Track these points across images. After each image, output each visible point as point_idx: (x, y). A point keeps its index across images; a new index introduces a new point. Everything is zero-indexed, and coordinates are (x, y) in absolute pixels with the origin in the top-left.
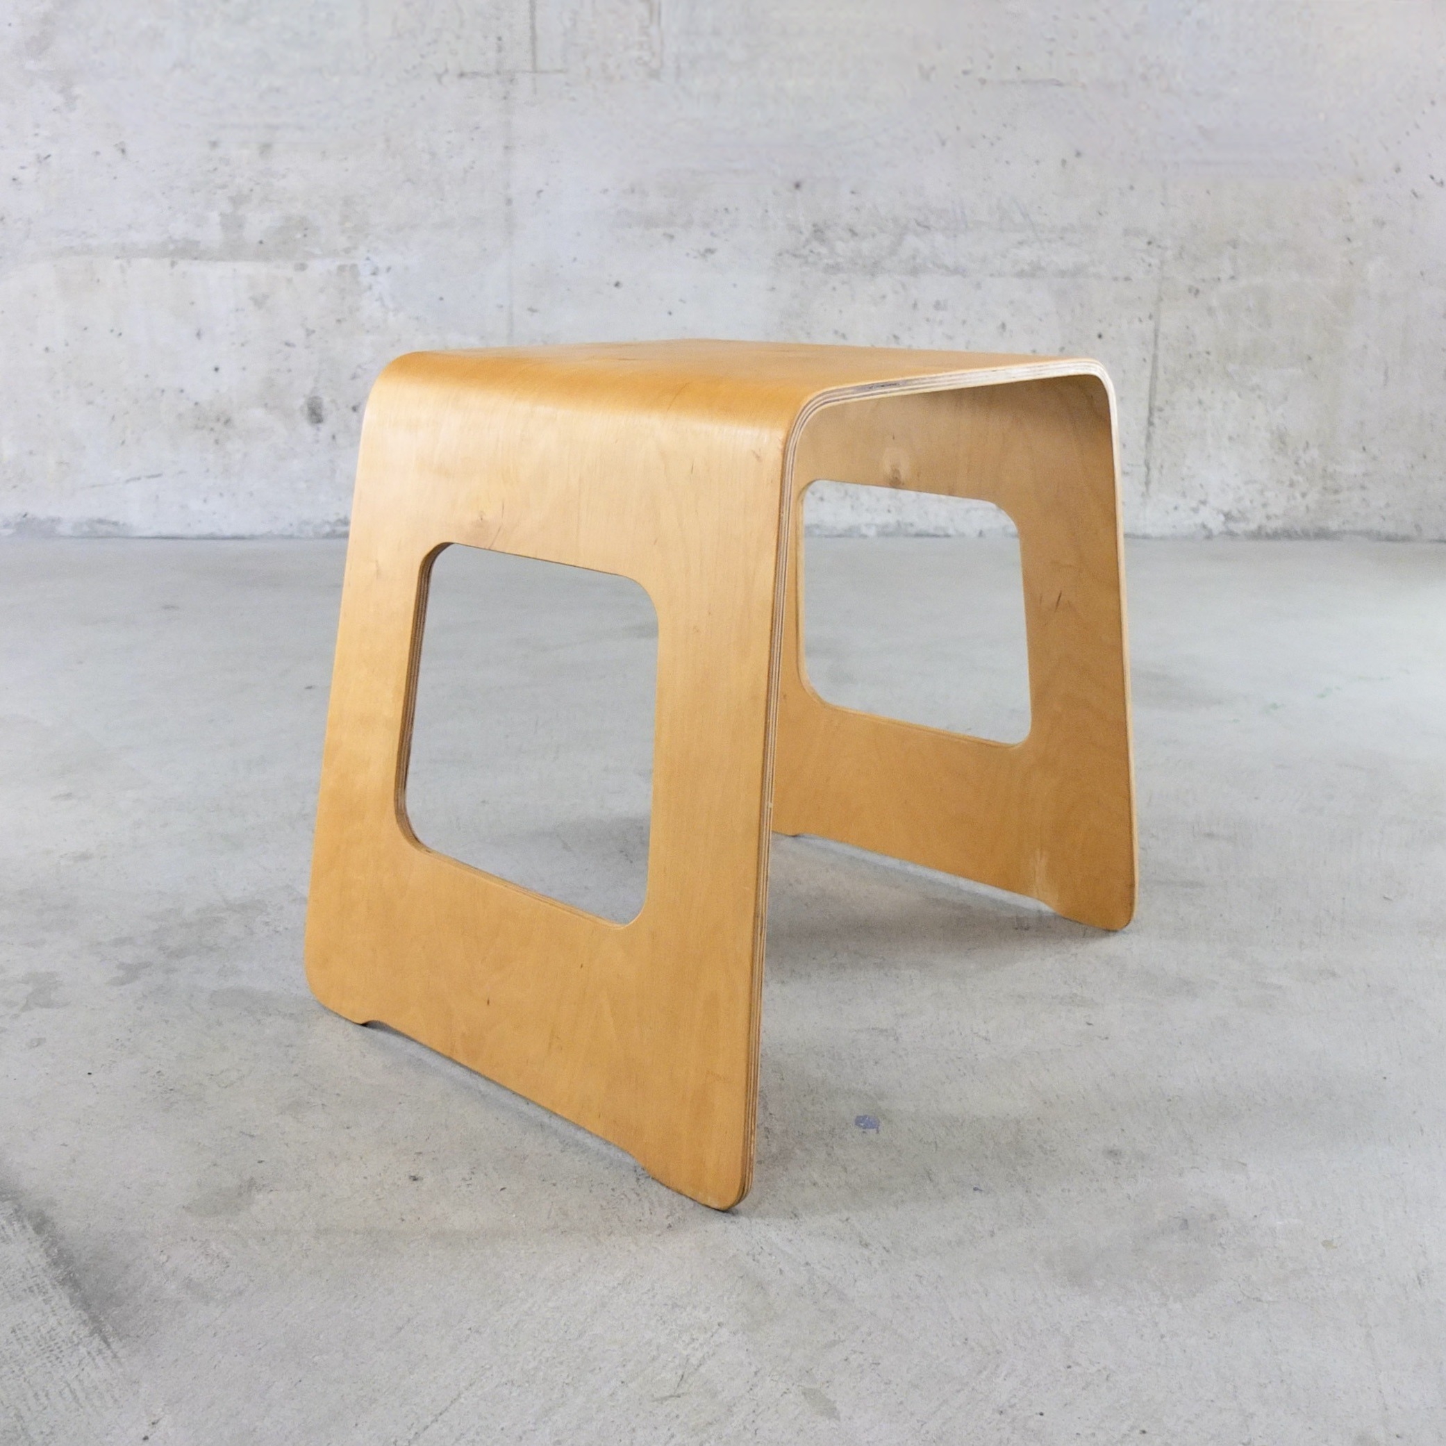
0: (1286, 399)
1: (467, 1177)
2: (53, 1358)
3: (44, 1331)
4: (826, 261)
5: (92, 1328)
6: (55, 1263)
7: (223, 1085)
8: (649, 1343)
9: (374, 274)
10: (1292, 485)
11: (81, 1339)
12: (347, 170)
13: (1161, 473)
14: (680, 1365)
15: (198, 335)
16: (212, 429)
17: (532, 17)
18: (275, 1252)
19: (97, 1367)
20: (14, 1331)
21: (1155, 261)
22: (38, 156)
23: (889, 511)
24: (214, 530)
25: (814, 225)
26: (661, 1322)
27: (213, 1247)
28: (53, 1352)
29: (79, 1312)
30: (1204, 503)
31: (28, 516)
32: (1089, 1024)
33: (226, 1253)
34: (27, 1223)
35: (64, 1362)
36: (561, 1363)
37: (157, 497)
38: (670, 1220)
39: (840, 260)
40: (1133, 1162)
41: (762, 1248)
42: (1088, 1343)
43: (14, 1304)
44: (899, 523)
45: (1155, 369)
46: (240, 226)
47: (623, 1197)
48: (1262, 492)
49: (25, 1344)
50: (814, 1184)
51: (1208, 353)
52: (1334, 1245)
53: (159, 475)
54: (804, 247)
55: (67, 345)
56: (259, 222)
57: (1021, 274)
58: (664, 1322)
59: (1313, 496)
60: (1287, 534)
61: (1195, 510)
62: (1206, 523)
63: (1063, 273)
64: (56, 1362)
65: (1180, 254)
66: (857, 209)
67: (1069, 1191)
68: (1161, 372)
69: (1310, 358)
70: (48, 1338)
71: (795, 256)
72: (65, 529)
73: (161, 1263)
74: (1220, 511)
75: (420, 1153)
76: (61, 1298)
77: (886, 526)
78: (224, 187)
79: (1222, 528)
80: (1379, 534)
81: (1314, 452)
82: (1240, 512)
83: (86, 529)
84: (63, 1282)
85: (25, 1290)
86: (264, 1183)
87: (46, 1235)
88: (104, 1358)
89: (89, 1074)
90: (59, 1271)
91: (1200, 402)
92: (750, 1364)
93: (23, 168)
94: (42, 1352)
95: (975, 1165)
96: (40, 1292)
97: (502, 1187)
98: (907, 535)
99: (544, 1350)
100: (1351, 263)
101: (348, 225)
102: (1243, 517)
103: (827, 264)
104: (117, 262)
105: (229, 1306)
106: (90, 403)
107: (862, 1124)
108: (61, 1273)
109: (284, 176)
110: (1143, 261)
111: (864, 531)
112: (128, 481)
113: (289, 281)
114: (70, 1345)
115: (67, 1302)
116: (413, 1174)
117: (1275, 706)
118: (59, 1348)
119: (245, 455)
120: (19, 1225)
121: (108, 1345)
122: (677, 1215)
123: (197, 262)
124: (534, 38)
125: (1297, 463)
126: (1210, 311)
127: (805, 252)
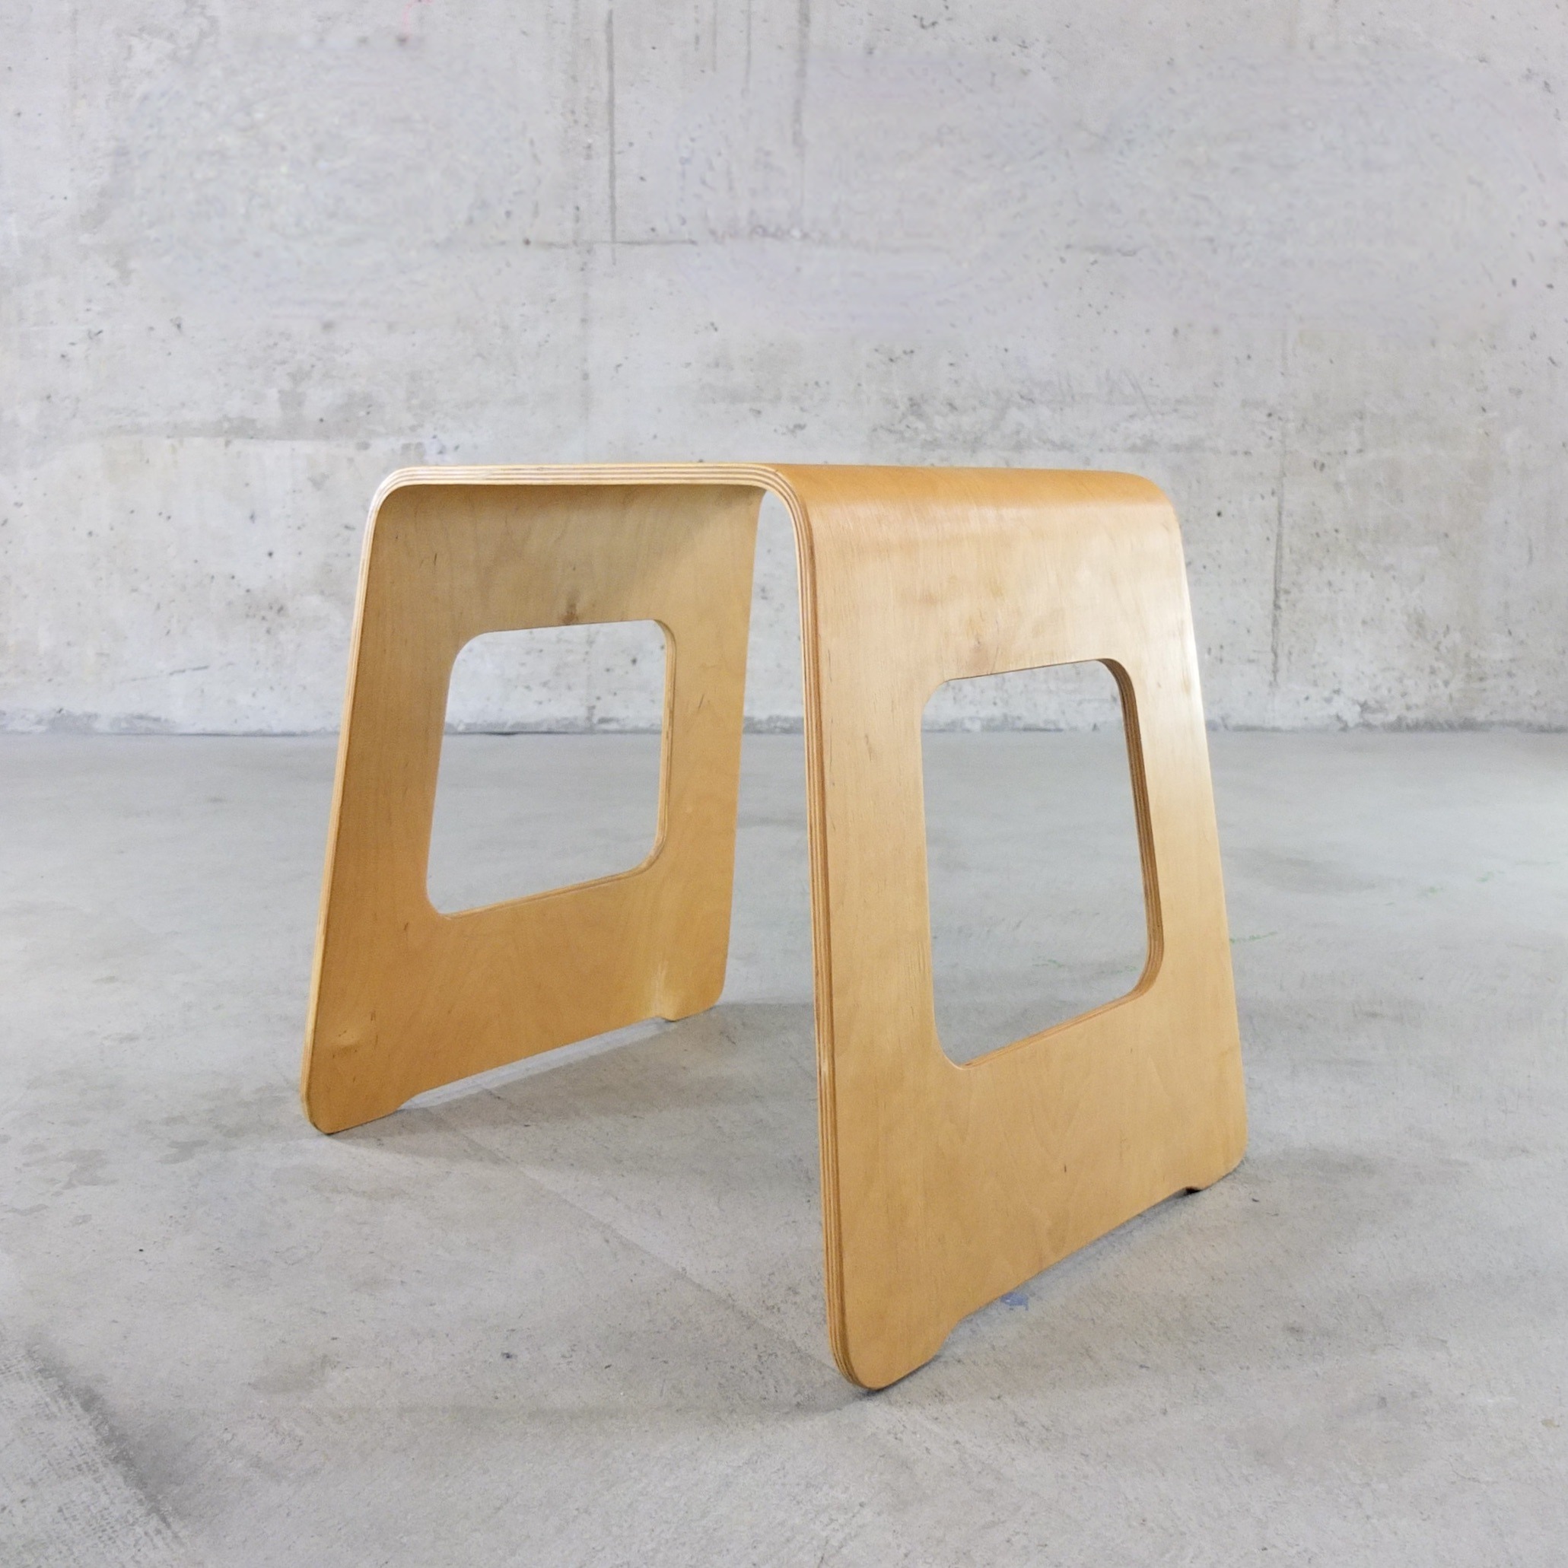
0: (1423, 579)
1: (567, 1355)
2: (105, 1538)
3: (94, 1510)
4: (923, 436)
5: (149, 1507)
6: (108, 1441)
7: (290, 1262)
8: (782, 1524)
9: (441, 452)
10: (1433, 672)
11: (137, 1519)
12: (414, 345)
13: (1289, 660)
14: (818, 1547)
15: (252, 517)
16: (264, 618)
17: (612, 187)
18: (353, 1430)
19: (155, 1547)
20: (60, 1510)
21: (1276, 435)
22: (89, 332)
23: (995, 704)
24: (264, 727)
25: (911, 399)
26: (795, 1502)
27: (284, 1425)
28: (106, 1532)
29: (132, 1491)
30: (1337, 692)
31: (64, 712)
32: (1255, 1200)
33: (299, 1432)
34: (73, 1399)
35: (119, 1543)
36: (684, 1544)
37: (202, 691)
38: (799, 1398)
39: (938, 435)
40: (1318, 1338)
41: (904, 1426)
42: (1284, 1524)
43: (61, 1483)
44: (1005, 716)
45: (1279, 548)
46: (300, 404)
47: (744, 1374)
48: (1400, 680)
49: (74, 1523)
50: (959, 1361)
51: (1337, 531)
52: (1556, 1423)
53: (206, 667)
54: (900, 422)
55: (112, 529)
56: (319, 399)
57: (1133, 449)
58: (798, 1503)
59: (1456, 685)
60: (1430, 726)
61: (1328, 700)
62: (1340, 714)
63: (1177, 448)
64: (109, 1542)
65: (1303, 426)
66: (956, 382)
67: (1248, 1368)
68: (1286, 551)
69: (1446, 535)
70: (99, 1518)
71: (890, 431)
72: (101, 725)
73: (225, 1440)
74: (1356, 702)
75: (513, 1330)
76: (113, 1476)
77: (992, 720)
78: (283, 362)
79: (1359, 720)
80: (1530, 725)
81: (1456, 636)
82: (1377, 702)
83: (124, 725)
84: (116, 1460)
85: (73, 1468)
86: (339, 1360)
87: (96, 1413)
88: (163, 1538)
89: (141, 1250)
90: (111, 1450)
91: (1330, 584)
92: (899, 1546)
93: (73, 344)
94: (93, 1531)
95: (1139, 1342)
96: (90, 1470)
97: (607, 1365)
98: (1014, 729)
99: (663, 1531)
100: (1487, 434)
101: (415, 402)
102: (1381, 708)
103: (925, 440)
104: (169, 442)
105: (304, 1485)
106: (134, 590)
107: (1008, 1301)
108: (113, 1451)
109: (347, 352)
110: (1263, 433)
111: (968, 725)
112: (171, 674)
113: (351, 460)
114: (124, 1525)
115: (120, 1480)
116: (506, 1352)
117: (1432, 890)
118: (112, 1527)
119: (299, 646)
120: (65, 1402)
121: (168, 1526)
122: (806, 1393)
123: (253, 441)
124: (613, 209)
125: (1437, 648)
126: (1338, 486)
127: (902, 427)
